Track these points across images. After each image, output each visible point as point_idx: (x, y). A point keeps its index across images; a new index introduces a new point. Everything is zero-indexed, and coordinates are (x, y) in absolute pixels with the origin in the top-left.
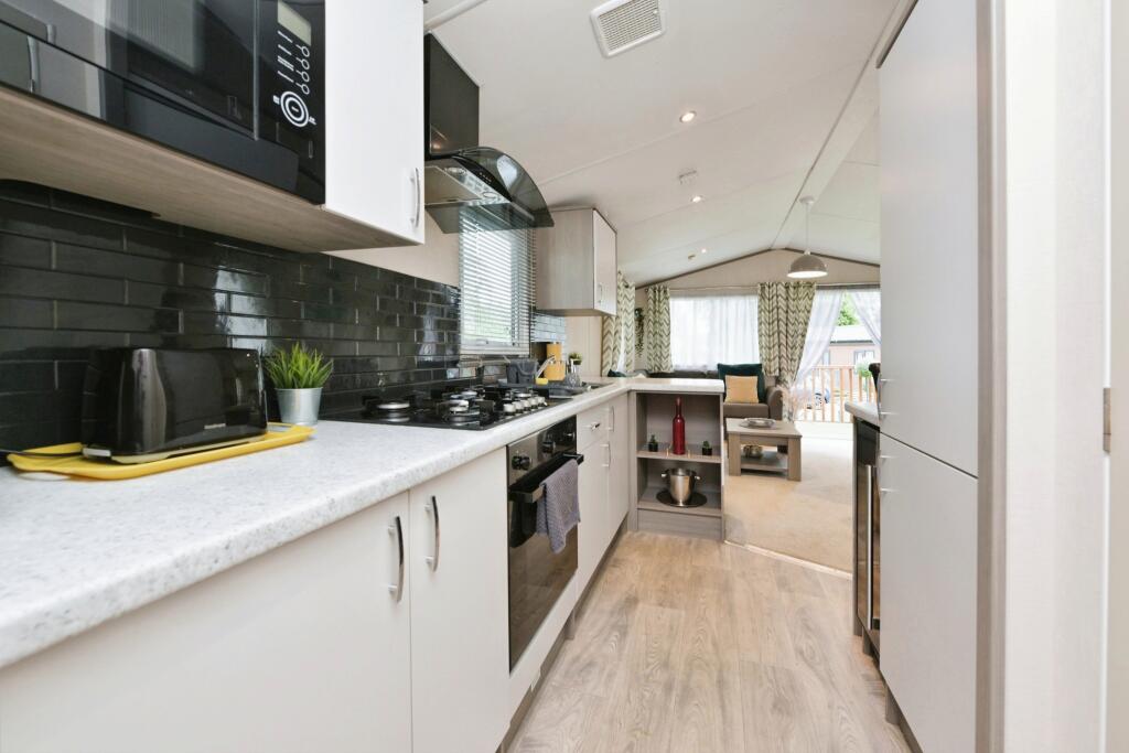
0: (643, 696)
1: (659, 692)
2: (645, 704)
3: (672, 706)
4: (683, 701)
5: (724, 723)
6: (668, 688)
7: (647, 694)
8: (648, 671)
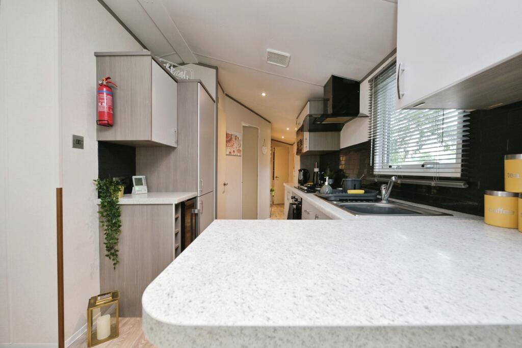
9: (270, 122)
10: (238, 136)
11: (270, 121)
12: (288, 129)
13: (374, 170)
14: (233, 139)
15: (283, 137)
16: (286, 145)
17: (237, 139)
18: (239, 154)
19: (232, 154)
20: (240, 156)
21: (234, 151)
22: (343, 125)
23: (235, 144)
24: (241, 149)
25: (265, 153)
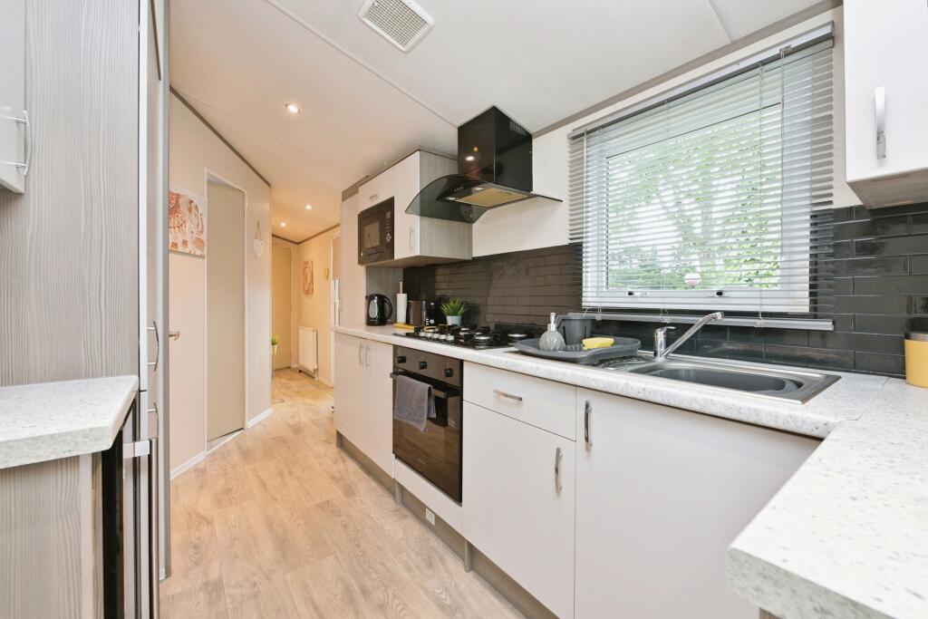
0: (376, 573)
1: (369, 584)
2: (371, 570)
3: (353, 581)
4: (348, 589)
5: (311, 597)
6: (365, 592)
7: (374, 576)
8: (390, 592)
9: (269, 185)
10: (195, 201)
11: (271, 184)
12: (309, 207)
13: (583, 299)
14: (183, 208)
15: (283, 225)
16: (284, 242)
17: (194, 210)
18: (198, 253)
19: (180, 248)
20: (202, 257)
21: (185, 243)
22: (482, 210)
23: (188, 224)
24: (204, 237)
25: (259, 255)
